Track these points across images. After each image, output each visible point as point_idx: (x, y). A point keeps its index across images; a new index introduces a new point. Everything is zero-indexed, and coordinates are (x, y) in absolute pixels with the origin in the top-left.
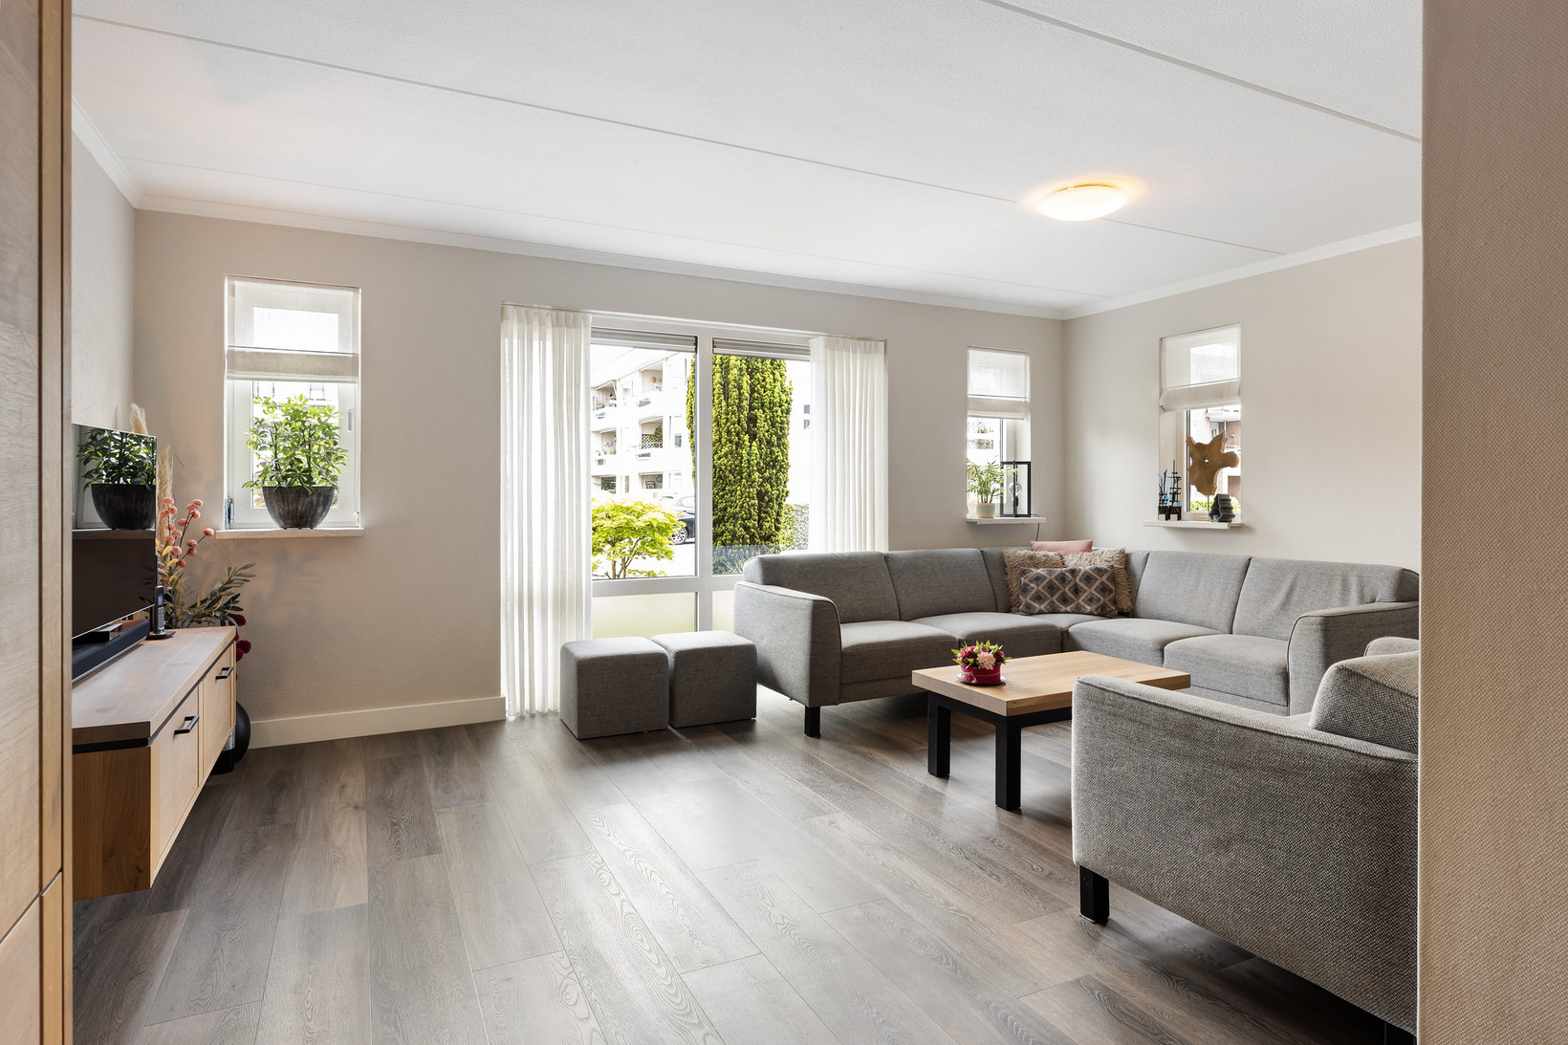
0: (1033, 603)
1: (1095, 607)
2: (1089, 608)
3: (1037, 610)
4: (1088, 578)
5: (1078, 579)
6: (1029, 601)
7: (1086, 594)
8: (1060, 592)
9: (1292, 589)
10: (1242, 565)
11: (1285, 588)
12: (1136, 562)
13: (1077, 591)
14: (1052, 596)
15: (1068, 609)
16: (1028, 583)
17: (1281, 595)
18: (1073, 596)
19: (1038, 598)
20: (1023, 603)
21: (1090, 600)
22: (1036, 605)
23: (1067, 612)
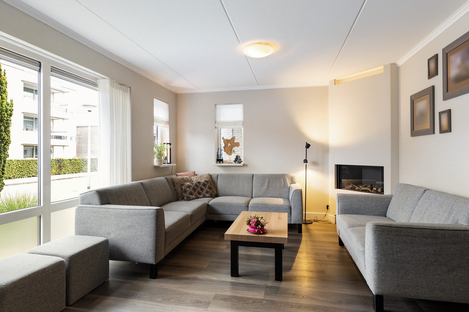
0: (190, 196)
1: (209, 194)
2: (208, 195)
3: (192, 198)
4: (204, 185)
5: (201, 185)
6: (188, 195)
7: (205, 190)
8: (197, 190)
9: (269, 182)
10: (252, 176)
11: (267, 182)
12: (214, 178)
13: (202, 189)
14: (195, 192)
15: (201, 196)
16: (186, 188)
17: (266, 184)
18: (201, 192)
19: (191, 194)
20: (186, 196)
21: (207, 192)
22: (191, 196)
23: (201, 198)
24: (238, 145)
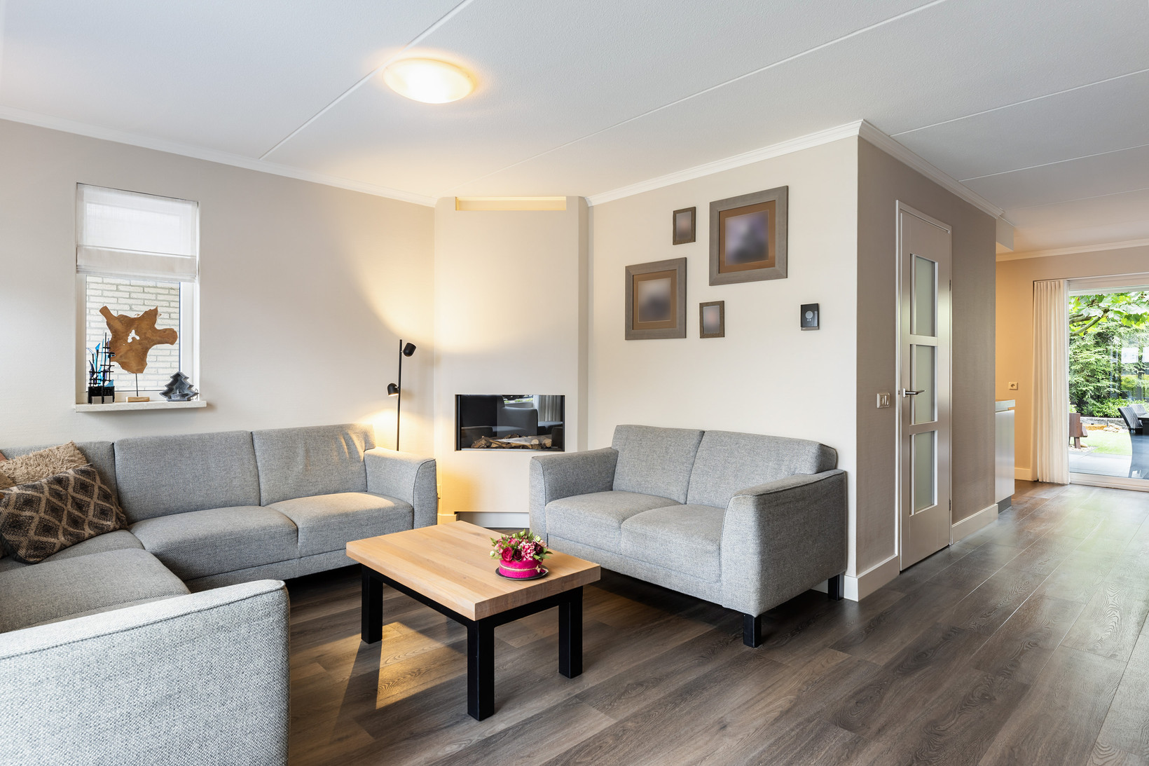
0: (45, 539)
1: (114, 520)
2: (109, 523)
3: (58, 546)
4: (84, 487)
5: (70, 490)
6: (36, 538)
7: (92, 507)
8: (66, 512)
9: (307, 451)
10: (249, 440)
11: (301, 451)
12: (101, 458)
13: (80, 506)
14: (60, 521)
15: (88, 531)
16: (17, 512)
17: (300, 458)
18: (80, 515)
19: (47, 529)
20: (25, 543)
21: (103, 513)
22: (52, 540)
23: (91, 537)
24: (169, 337)
